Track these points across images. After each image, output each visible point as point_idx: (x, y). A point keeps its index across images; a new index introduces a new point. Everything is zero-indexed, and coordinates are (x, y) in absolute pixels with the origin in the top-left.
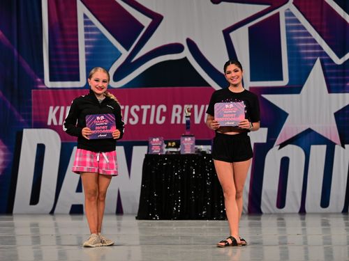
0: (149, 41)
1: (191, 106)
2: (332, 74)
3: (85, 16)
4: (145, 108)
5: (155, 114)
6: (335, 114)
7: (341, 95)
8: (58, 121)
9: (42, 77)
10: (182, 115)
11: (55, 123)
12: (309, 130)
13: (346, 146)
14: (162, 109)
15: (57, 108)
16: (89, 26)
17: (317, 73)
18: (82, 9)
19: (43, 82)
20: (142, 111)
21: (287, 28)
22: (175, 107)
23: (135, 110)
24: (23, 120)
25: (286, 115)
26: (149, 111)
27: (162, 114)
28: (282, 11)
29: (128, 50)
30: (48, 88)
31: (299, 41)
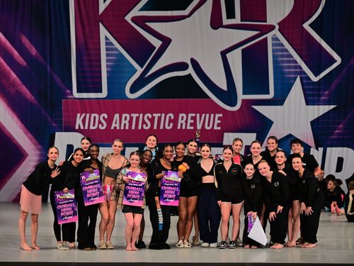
0: (160, 60)
1: (194, 115)
2: (309, 90)
3: (106, 38)
4: (157, 116)
5: (164, 121)
6: (311, 122)
7: (316, 106)
8: (84, 127)
9: (71, 89)
10: (186, 122)
11: (82, 128)
12: (290, 136)
13: (319, 149)
14: (170, 117)
15: (84, 115)
16: (109, 47)
17: (297, 88)
18: (104, 32)
19: (72, 94)
20: (153, 118)
21: (273, 51)
22: (181, 115)
23: (148, 117)
24: (55, 125)
25: (272, 123)
26: (160, 118)
27: (170, 121)
28: (269, 36)
29: (142, 67)
30: (76, 98)
31: (283, 62)
